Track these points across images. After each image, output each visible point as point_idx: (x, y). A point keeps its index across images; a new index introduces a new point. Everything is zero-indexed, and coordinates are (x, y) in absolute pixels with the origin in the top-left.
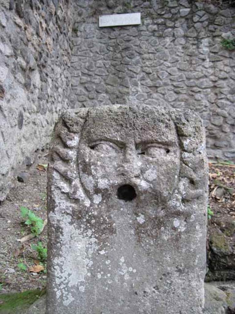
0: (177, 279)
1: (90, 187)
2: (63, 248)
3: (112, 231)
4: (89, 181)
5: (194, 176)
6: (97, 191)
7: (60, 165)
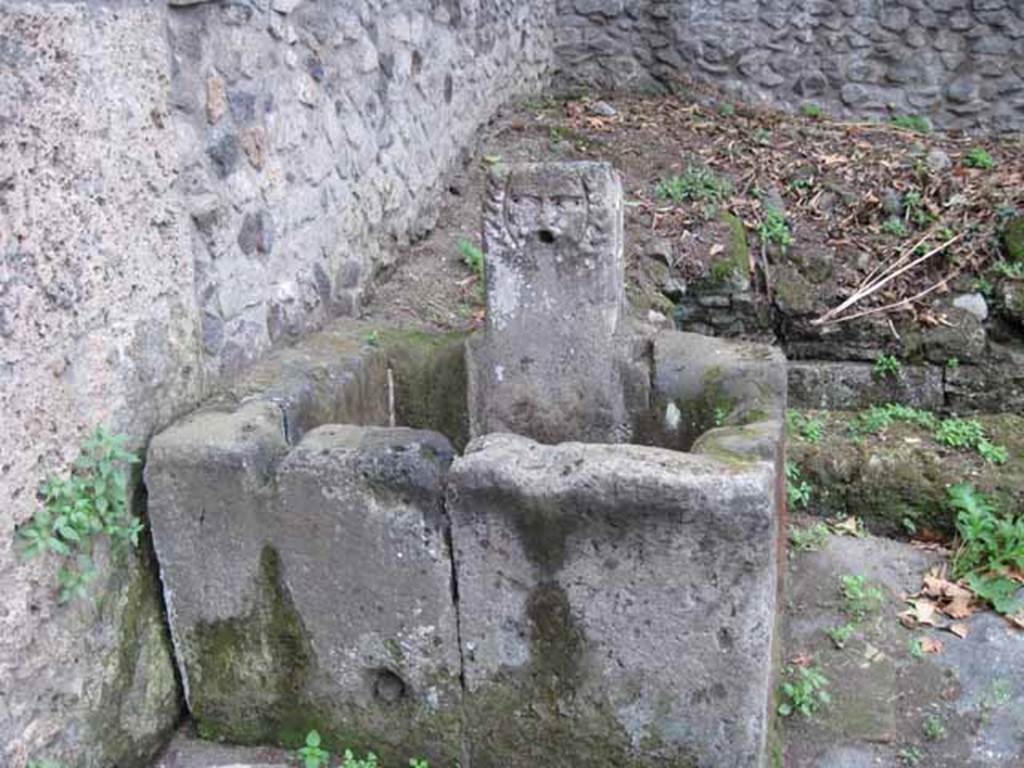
0: (588, 308)
2: (497, 283)
3: (537, 269)
6: (521, 236)
7: (490, 215)
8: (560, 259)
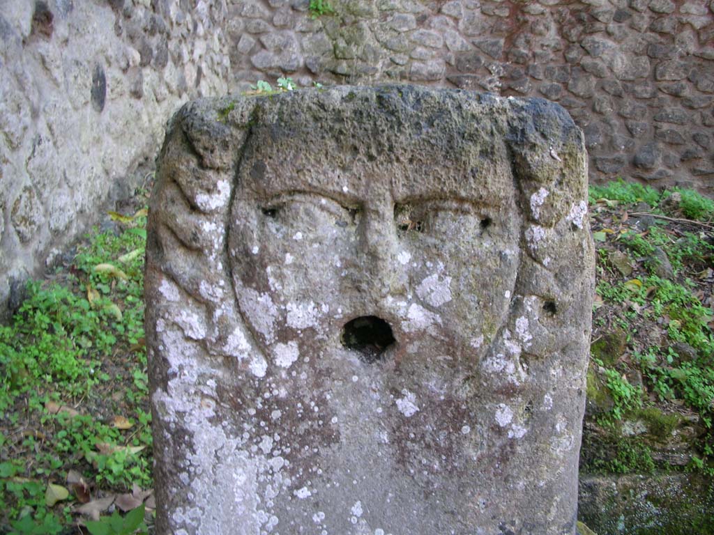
1: (265, 324)
2: (197, 484)
3: (329, 437)
4: (262, 308)
5: (556, 292)
6: (285, 334)
7: (180, 262)
8: (408, 405)
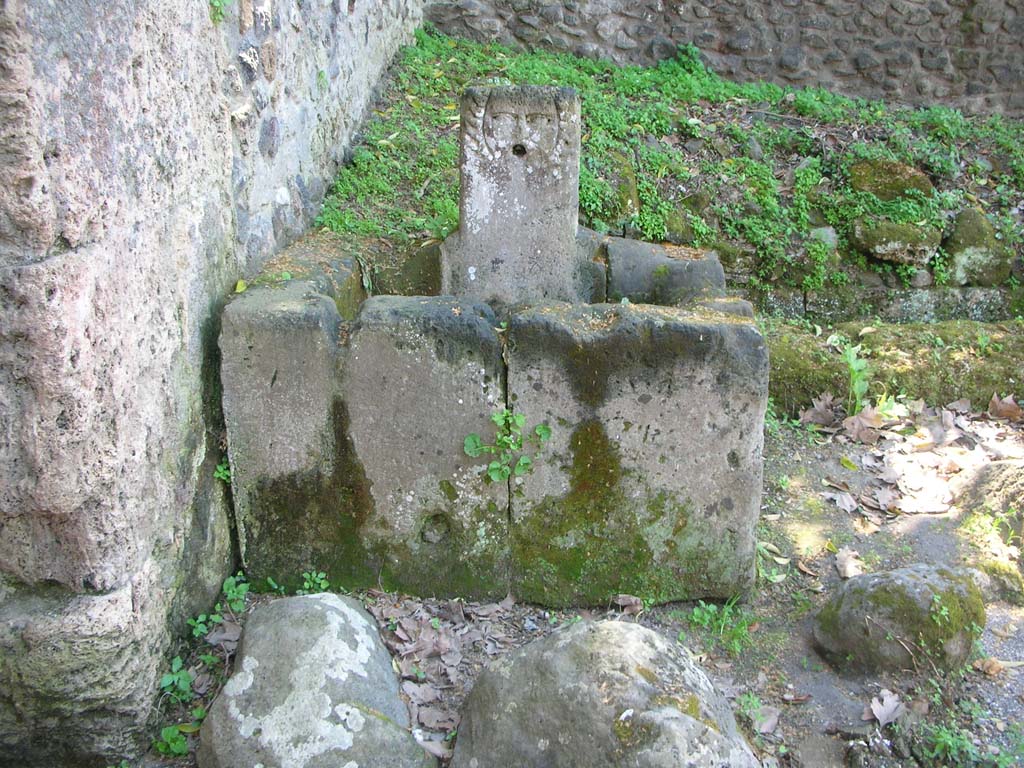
0: (554, 213)
1: (493, 147)
2: (473, 191)
3: (509, 179)
4: (492, 142)
5: (568, 138)
6: (498, 149)
7: (471, 130)
8: (530, 170)
